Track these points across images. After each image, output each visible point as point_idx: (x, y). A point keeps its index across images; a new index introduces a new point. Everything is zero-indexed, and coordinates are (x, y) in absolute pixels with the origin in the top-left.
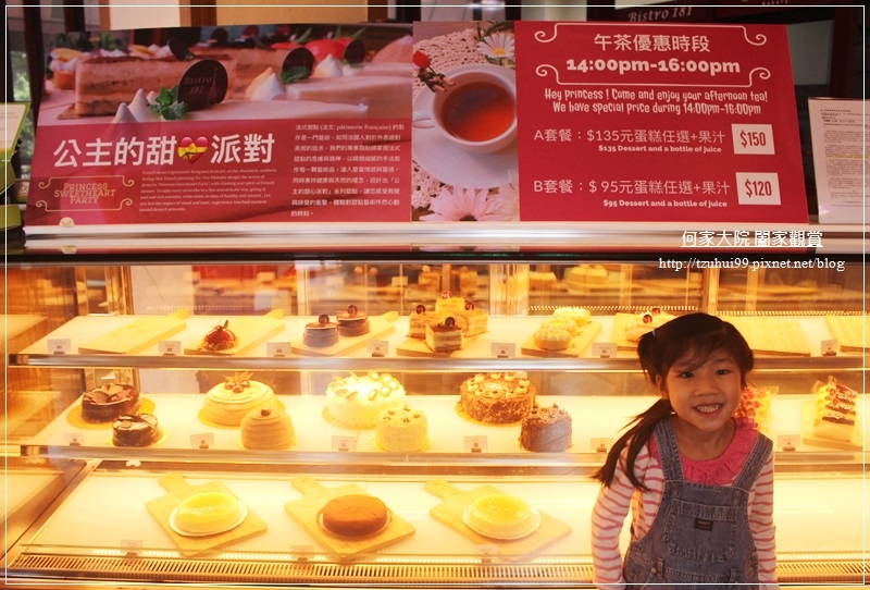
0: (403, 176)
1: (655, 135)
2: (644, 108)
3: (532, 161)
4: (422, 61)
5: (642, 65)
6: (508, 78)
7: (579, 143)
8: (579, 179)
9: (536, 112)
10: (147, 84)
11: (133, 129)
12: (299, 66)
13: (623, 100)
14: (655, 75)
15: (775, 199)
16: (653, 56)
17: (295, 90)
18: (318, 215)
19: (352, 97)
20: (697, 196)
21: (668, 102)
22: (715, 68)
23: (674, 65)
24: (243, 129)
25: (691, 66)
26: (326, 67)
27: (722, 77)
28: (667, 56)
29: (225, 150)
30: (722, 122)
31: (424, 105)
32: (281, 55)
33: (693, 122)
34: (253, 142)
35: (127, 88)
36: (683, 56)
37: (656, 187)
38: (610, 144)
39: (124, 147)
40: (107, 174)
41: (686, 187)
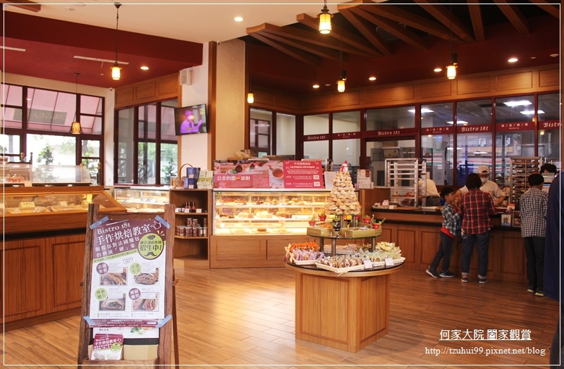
0: (268, 182)
1: (303, 177)
2: (301, 173)
3: (286, 180)
4: (270, 166)
5: (301, 167)
6: (282, 169)
7: (292, 178)
8: (292, 183)
9: (287, 174)
10: (231, 169)
11: (229, 175)
12: (252, 166)
13: (297, 172)
14: (303, 168)
15: (319, 185)
16: (302, 165)
17: (252, 170)
18: (257, 188)
19: (261, 171)
21: (304, 172)
22: (311, 167)
23: (305, 167)
24: (245, 175)
25: (308, 167)
26: (256, 167)
29: (243, 178)
30: (312, 175)
31: (271, 173)
32: (250, 165)
33: (308, 175)
34: (247, 177)
35: (227, 169)
37: (303, 184)
38: (296, 178)
39: (228, 178)
40: (225, 181)
41: (307, 184)
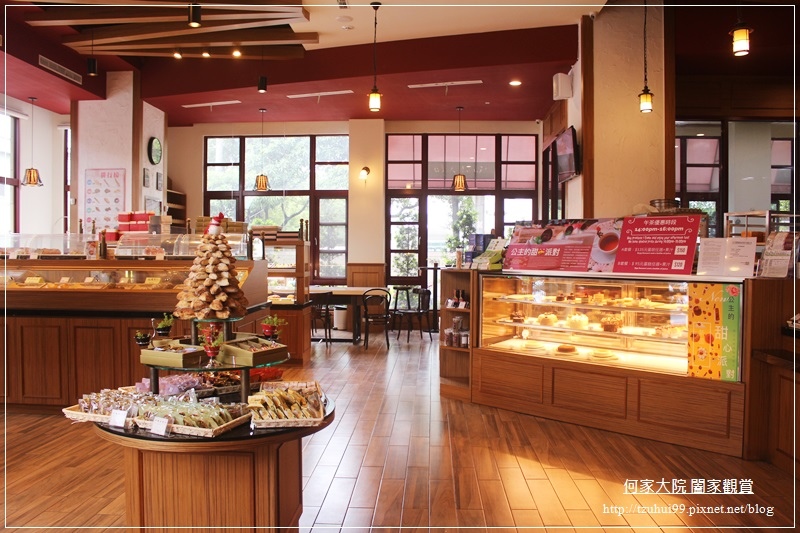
0: (587, 261)
1: (653, 249)
2: (652, 242)
3: (620, 256)
4: (599, 229)
5: (655, 229)
6: (618, 234)
7: (633, 252)
8: (630, 261)
9: (624, 243)
10: (534, 235)
11: (530, 246)
12: (570, 230)
13: (648, 239)
14: (659, 232)
15: (682, 268)
16: (659, 226)
17: (567, 237)
18: (566, 269)
19: (580, 239)
20: (660, 267)
21: (660, 240)
22: (675, 229)
23: (664, 229)
24: (553, 247)
25: (669, 229)
26: (575, 231)
27: (678, 232)
28: (662, 226)
29: (548, 252)
30: (673, 246)
31: (597, 241)
32: (566, 227)
33: (665, 246)
34: (555, 250)
35: (529, 236)
36: (667, 226)
37: (650, 264)
38: (640, 252)
39: (527, 250)
40: (521, 257)
41: (658, 264)
